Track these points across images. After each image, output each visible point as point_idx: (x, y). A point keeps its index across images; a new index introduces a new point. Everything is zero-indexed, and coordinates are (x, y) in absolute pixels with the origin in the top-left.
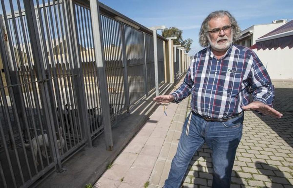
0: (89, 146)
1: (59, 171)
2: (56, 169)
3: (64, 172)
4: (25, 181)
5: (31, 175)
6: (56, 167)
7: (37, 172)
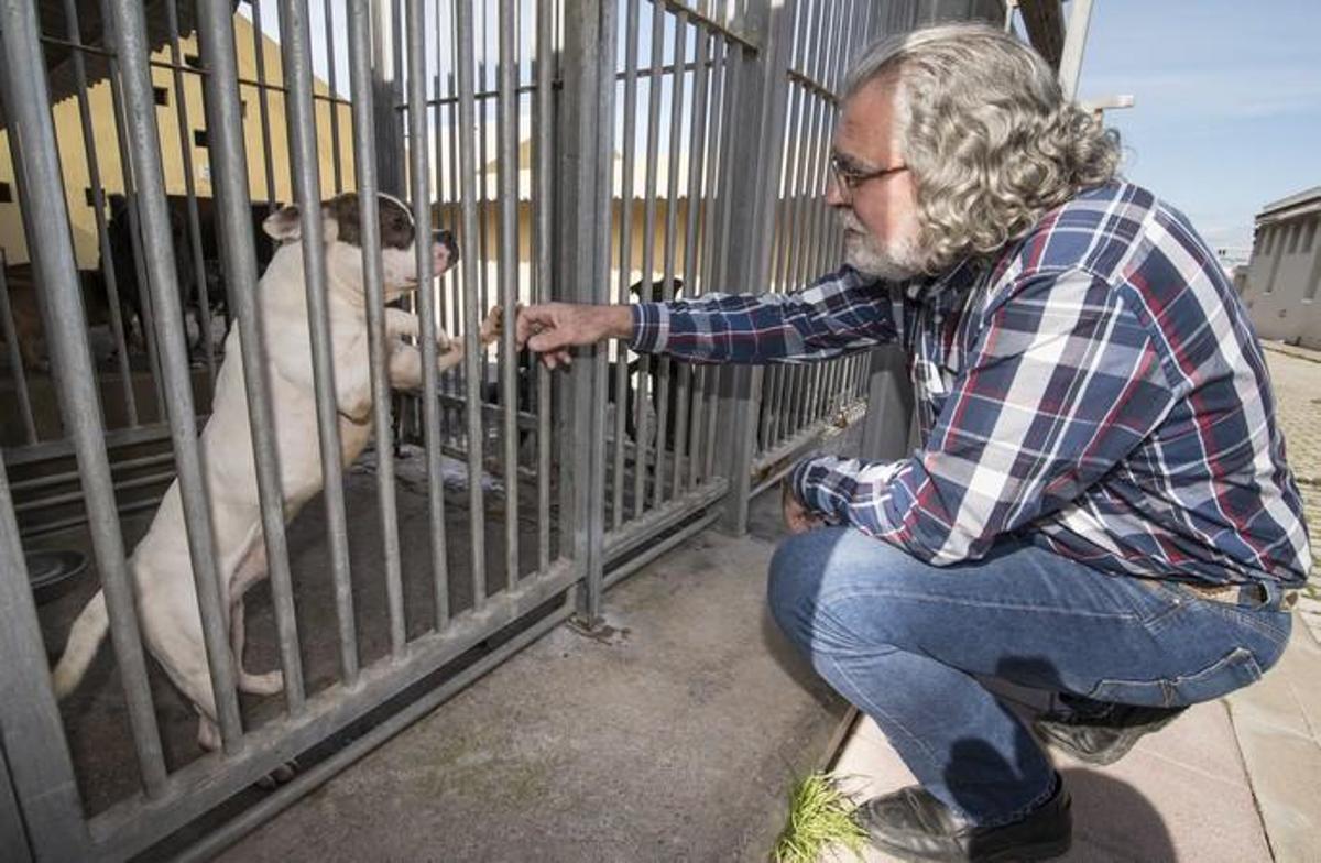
0: (730, 528)
1: (586, 626)
2: (569, 607)
3: (617, 637)
4: (410, 638)
5: (444, 606)
6: (572, 593)
7: (480, 595)
